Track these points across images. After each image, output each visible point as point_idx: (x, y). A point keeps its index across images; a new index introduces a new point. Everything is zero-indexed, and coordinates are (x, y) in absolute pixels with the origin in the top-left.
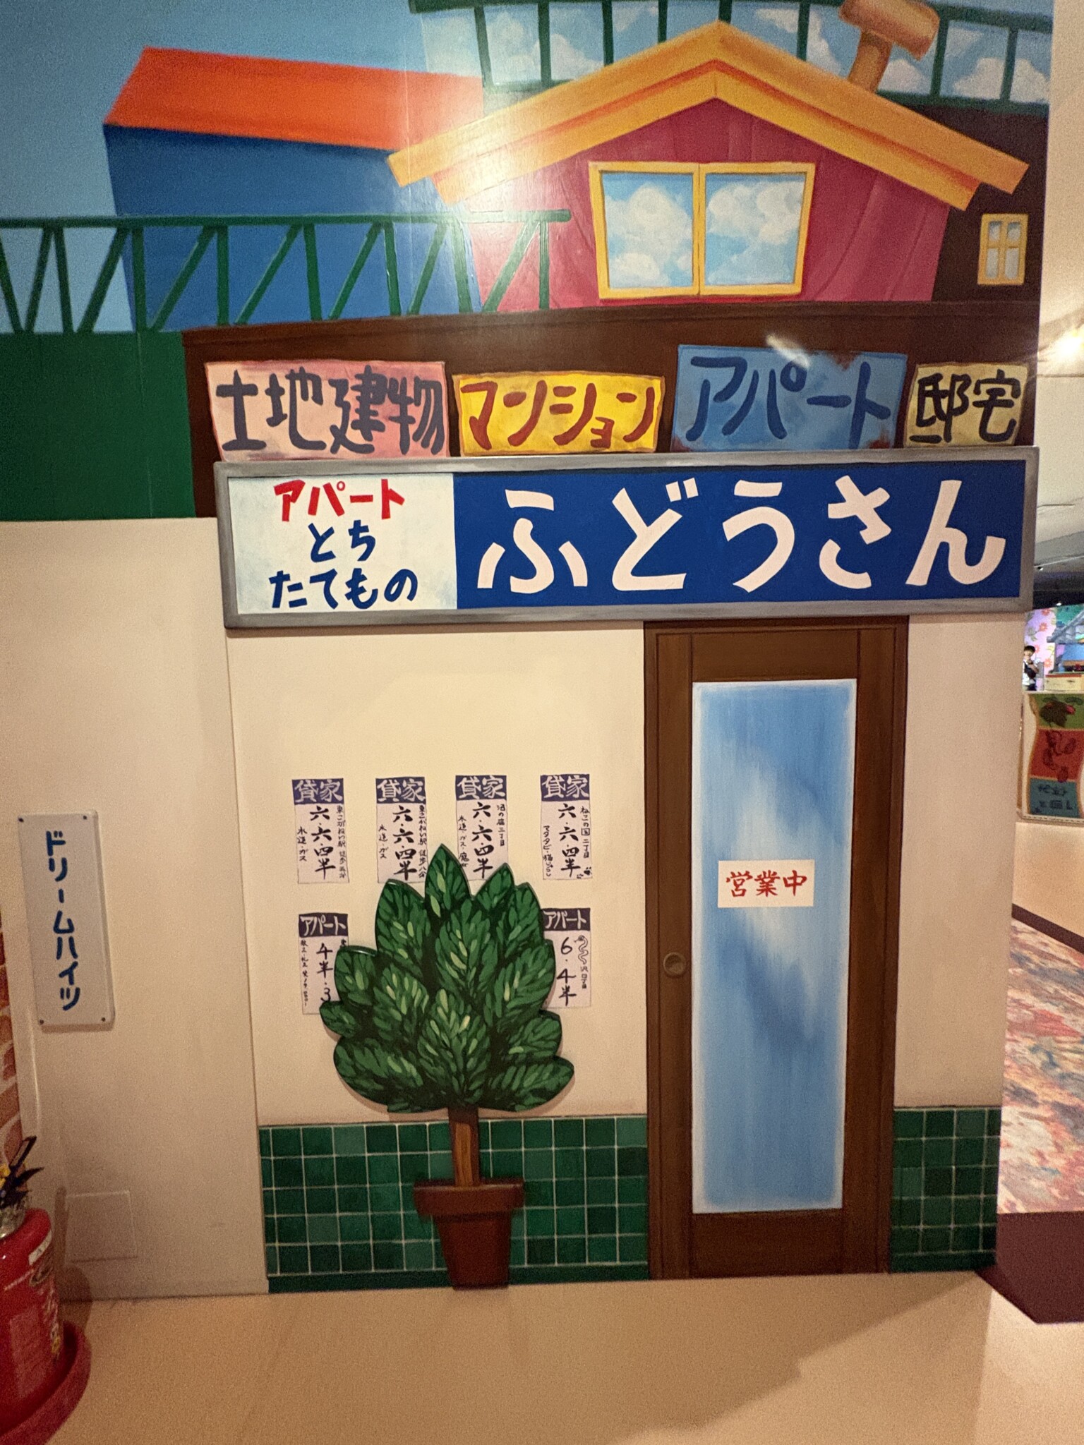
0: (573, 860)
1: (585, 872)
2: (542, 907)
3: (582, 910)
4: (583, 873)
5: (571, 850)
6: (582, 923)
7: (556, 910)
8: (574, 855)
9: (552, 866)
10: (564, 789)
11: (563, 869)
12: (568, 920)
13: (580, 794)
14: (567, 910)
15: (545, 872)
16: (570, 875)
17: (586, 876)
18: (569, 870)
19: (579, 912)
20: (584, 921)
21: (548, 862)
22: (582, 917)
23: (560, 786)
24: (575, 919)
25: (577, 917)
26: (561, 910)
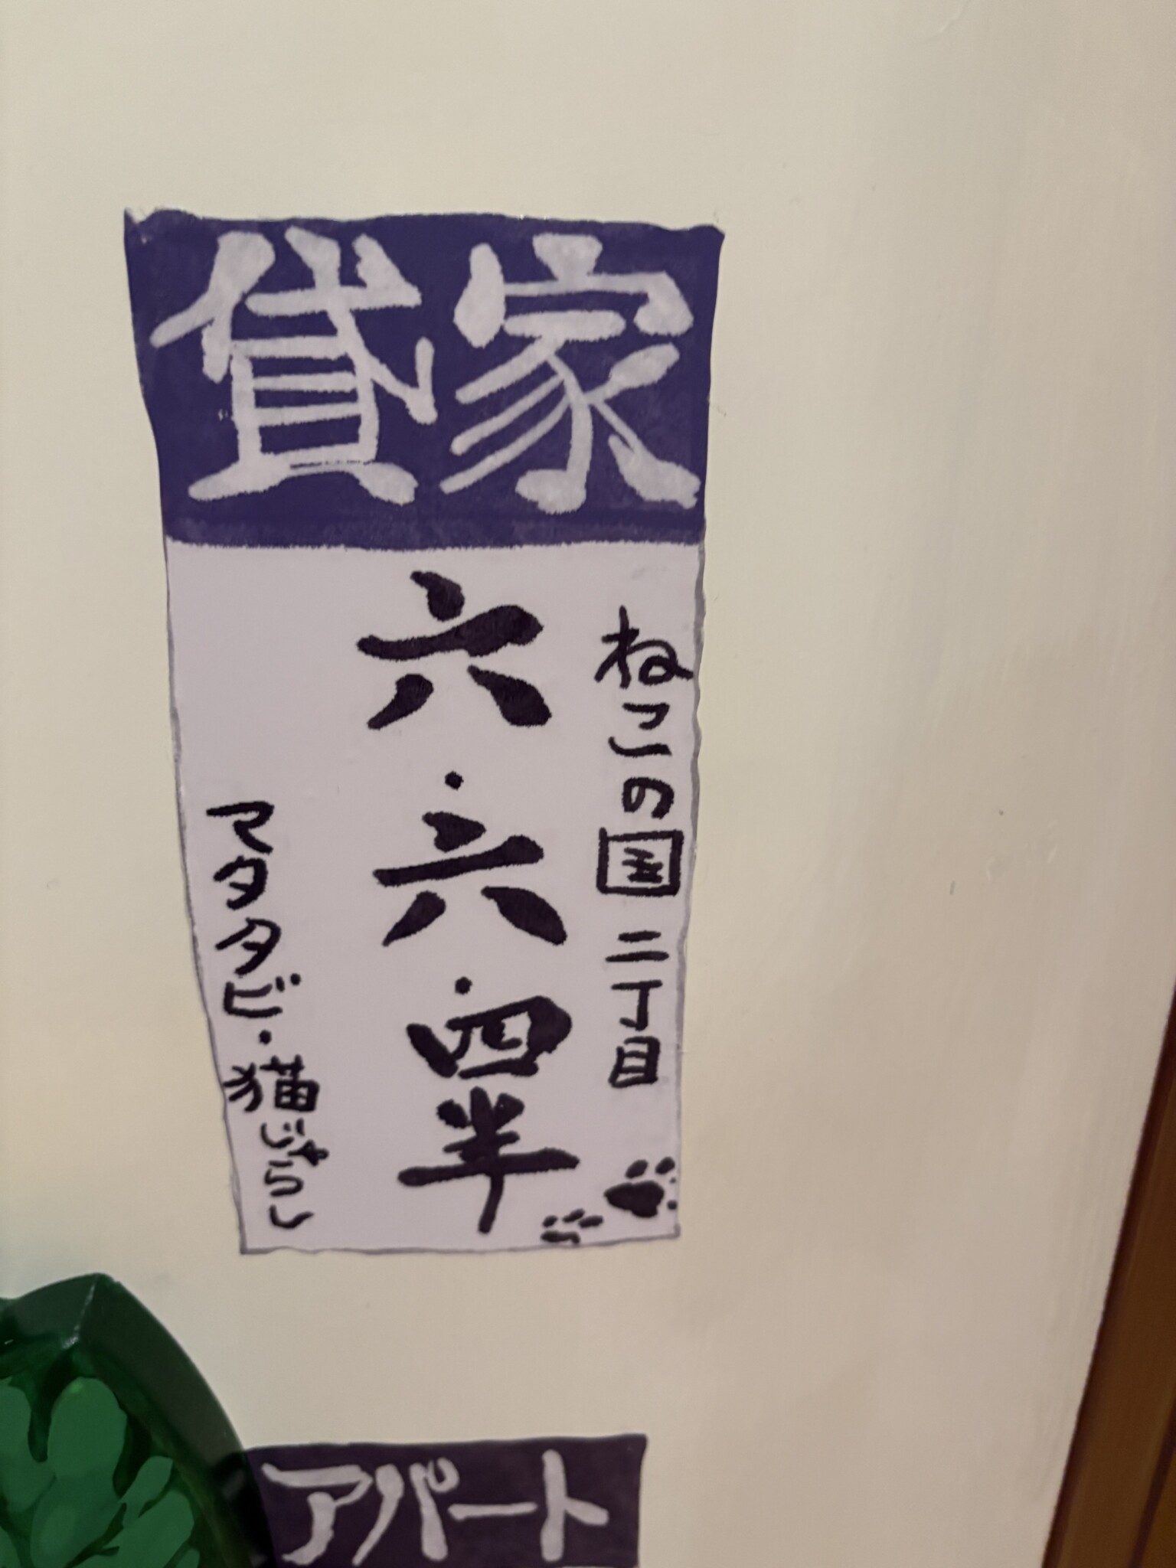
0: (511, 1107)
1: (618, 1197)
2: (249, 1439)
3: (572, 1451)
4: (598, 1206)
5: (491, 1024)
6: (571, 1525)
7: (369, 1457)
8: (525, 1068)
9: (313, 1154)
10: (422, 406)
11: (415, 1177)
12: (460, 1512)
13: (604, 468)
14: (456, 1453)
15: (259, 1198)
16: (486, 1224)
17: (620, 1222)
18: (479, 1186)
19: (553, 1466)
20: (594, 1516)
21: (275, 1119)
22: (574, 1491)
23: (370, 371)
24: (526, 1508)
25: (537, 1491)
26: (404, 1457)
